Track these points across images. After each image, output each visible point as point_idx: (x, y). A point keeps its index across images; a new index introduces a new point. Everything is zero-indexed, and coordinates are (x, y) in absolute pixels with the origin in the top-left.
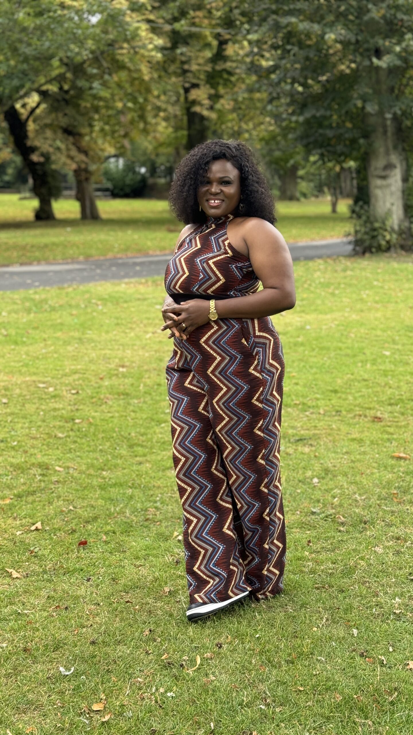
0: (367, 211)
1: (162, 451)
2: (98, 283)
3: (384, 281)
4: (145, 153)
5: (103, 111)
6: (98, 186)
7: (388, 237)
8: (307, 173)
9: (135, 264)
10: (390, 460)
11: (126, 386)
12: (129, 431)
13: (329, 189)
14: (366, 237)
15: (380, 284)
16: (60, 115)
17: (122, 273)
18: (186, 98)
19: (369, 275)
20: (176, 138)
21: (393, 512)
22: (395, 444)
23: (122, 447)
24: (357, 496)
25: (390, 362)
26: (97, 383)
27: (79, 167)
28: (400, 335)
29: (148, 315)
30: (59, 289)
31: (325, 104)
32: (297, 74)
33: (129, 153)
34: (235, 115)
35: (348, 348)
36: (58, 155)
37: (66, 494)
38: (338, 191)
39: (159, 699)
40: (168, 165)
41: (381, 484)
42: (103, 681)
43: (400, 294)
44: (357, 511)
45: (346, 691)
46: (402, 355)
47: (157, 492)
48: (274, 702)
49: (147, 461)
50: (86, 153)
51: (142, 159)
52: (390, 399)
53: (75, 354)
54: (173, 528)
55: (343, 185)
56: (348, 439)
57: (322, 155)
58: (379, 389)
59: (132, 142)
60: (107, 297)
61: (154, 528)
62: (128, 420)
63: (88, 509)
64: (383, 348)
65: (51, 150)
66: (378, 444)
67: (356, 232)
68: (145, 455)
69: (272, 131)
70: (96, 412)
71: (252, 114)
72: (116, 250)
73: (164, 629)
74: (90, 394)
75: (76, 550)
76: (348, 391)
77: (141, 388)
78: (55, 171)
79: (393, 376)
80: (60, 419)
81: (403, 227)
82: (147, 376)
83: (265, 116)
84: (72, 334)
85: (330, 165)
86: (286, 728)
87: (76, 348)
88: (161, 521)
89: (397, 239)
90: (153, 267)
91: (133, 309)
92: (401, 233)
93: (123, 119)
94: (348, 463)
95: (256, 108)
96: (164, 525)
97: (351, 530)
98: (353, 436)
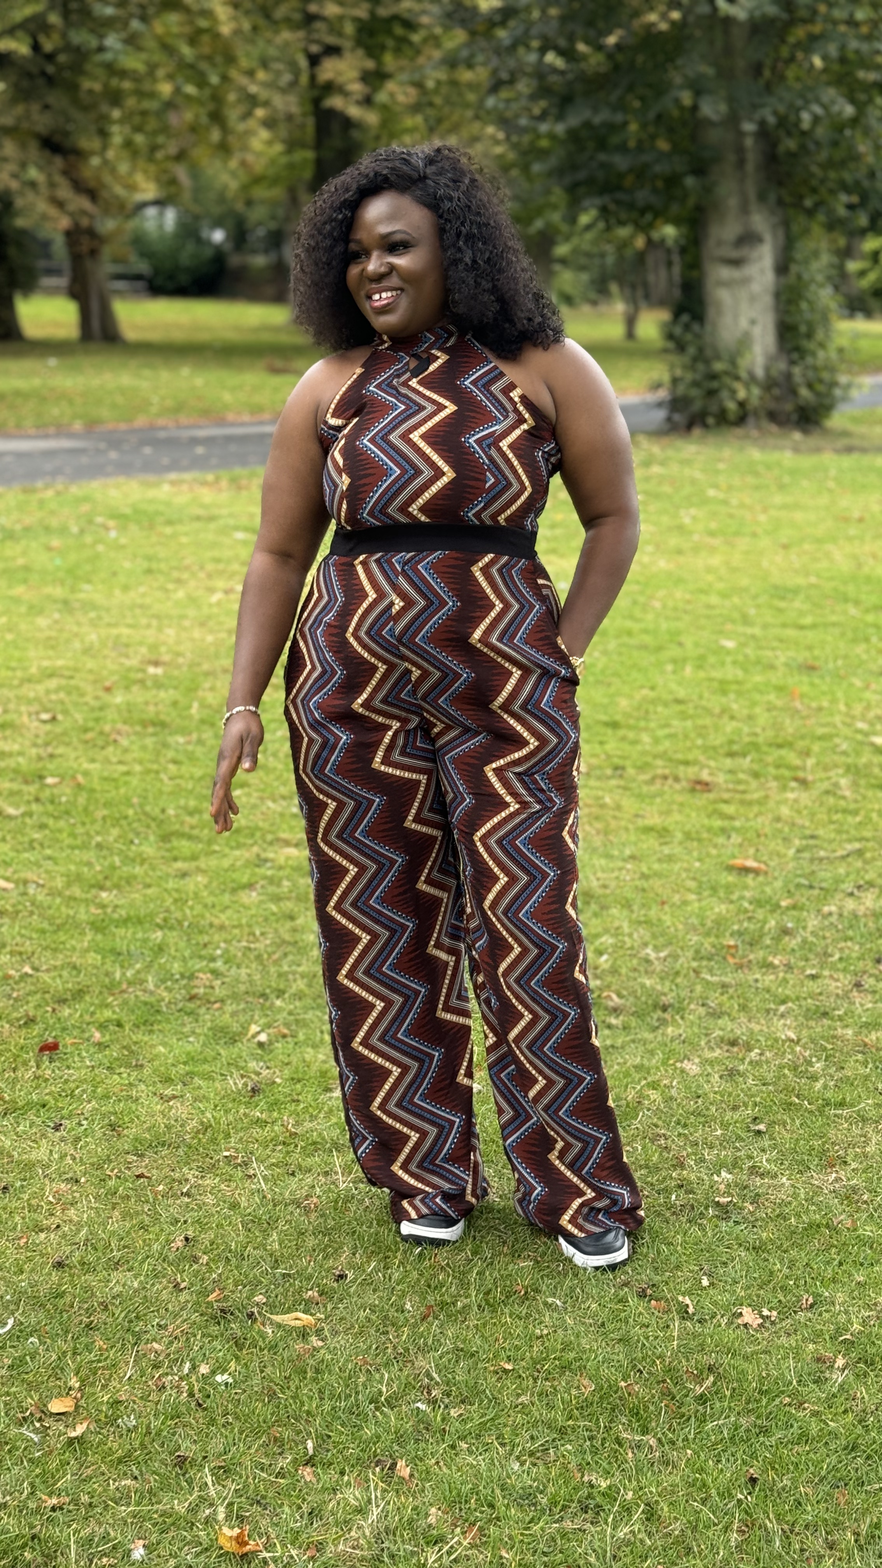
0: (698, 336)
1: (232, 848)
2: (111, 481)
3: (730, 488)
4: (222, 198)
5: (131, 102)
6: (119, 269)
7: (742, 394)
8: (575, 251)
9: (195, 441)
10: (725, 874)
11: (161, 707)
12: (161, 804)
13: (621, 285)
14: (695, 392)
15: (721, 496)
16: (35, 107)
17: (165, 461)
18: (313, 78)
19: (698, 475)
20: (291, 166)
21: (724, 986)
22: (736, 839)
23: (146, 838)
24: (649, 950)
25: (734, 663)
26: (97, 698)
27: (77, 225)
28: (758, 607)
29: (216, 553)
30: (25, 491)
31: (614, 97)
32: (552, 29)
33: (187, 196)
34: (419, 119)
35: (646, 631)
36: (30, 196)
37: (18, 939)
38: (640, 293)
39: (196, 1388)
40: (273, 225)
41: (703, 925)
42: (75, 1348)
43: (762, 518)
44: (648, 983)
45: (605, 1371)
46: (760, 648)
47: (216, 937)
48: (448, 1395)
49: (199, 870)
50: (92, 194)
51: (216, 210)
52: (731, 742)
53: (53, 634)
54: (248, 1017)
55: (651, 278)
56: (637, 829)
57: (604, 211)
58: (708, 721)
59: (195, 172)
60: (128, 511)
61: (208, 1017)
62: (161, 781)
63: (65, 973)
64: (721, 632)
65: (14, 185)
66: (699, 840)
67: (675, 381)
68: (194, 858)
69: (500, 157)
70: (93, 761)
71: (455, 117)
72: (154, 410)
73: (216, 1237)
74: (81, 722)
75: (32, 1063)
76: (642, 724)
77: (194, 710)
78: (23, 232)
79: (739, 693)
80: (11, 775)
81: (774, 373)
82: (207, 685)
83: (486, 123)
84: (49, 590)
85: (624, 232)
86: (471, 1452)
87: (56, 622)
88: (222, 1001)
89: (761, 398)
90: (233, 448)
91: (184, 540)
92: (769, 384)
93: (173, 119)
94: (633, 880)
95: (467, 105)
96: (229, 1008)
97: (633, 1024)
98: (649, 822)
